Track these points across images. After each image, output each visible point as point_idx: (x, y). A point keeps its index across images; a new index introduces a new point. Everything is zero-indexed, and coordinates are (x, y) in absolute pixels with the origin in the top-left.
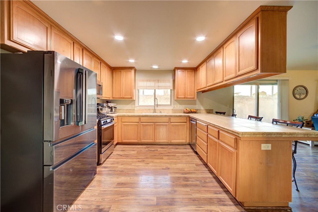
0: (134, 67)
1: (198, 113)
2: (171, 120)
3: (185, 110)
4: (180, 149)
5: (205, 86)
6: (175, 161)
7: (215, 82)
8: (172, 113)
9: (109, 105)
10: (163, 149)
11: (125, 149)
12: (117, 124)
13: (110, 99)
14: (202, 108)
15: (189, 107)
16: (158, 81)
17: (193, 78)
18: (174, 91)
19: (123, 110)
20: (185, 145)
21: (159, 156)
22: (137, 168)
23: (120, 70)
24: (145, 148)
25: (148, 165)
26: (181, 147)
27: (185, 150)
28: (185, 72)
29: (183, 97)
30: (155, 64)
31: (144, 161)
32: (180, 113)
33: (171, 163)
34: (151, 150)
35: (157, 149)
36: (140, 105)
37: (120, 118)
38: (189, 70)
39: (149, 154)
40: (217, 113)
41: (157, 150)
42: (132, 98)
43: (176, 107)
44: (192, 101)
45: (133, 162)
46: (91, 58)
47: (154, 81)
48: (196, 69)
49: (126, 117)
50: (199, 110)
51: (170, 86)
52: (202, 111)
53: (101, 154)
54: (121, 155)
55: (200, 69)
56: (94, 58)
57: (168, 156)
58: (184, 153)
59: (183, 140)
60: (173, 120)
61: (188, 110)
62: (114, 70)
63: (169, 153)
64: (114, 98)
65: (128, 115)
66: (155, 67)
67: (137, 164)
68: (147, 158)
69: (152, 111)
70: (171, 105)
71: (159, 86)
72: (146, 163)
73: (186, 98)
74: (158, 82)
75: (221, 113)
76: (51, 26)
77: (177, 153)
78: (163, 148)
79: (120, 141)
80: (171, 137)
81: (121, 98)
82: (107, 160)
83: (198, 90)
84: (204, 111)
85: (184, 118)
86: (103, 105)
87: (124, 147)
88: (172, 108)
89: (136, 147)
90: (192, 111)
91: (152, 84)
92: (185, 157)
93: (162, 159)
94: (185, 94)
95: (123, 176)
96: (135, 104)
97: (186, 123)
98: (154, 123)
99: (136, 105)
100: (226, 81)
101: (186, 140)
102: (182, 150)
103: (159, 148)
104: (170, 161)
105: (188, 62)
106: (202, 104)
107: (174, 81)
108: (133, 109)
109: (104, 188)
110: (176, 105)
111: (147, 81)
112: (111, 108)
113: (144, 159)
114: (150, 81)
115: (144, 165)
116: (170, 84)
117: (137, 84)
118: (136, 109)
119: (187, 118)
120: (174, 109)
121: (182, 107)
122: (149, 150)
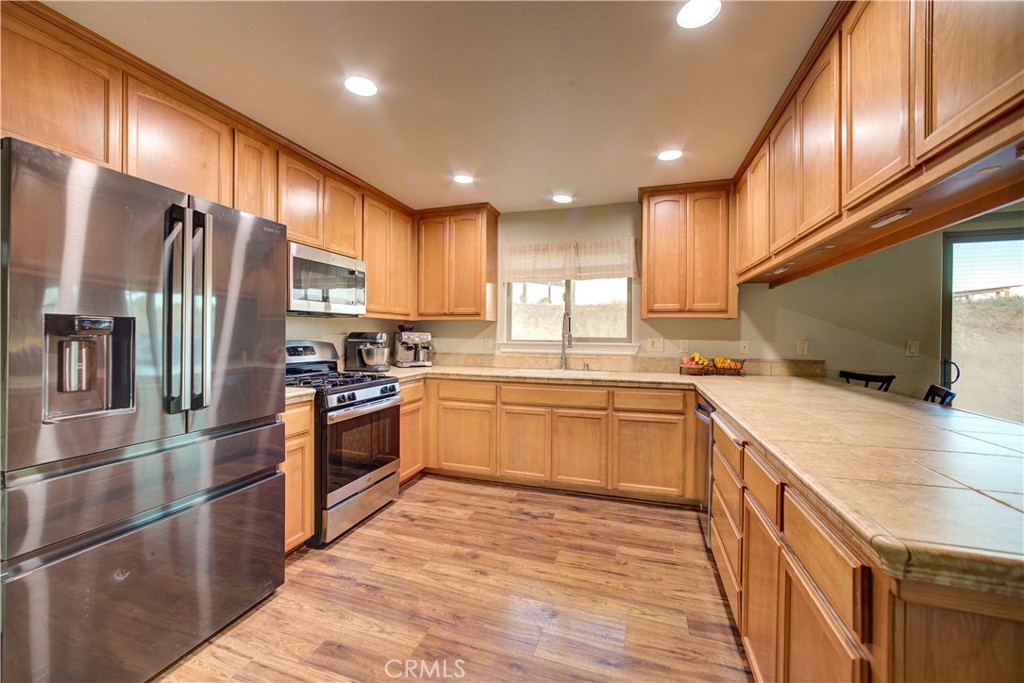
0: (487, 203)
1: (744, 375)
2: (616, 400)
3: (685, 360)
4: (647, 524)
5: (764, 254)
6: (600, 579)
7: (802, 229)
8: (634, 371)
9: (404, 340)
10: (575, 513)
11: (440, 495)
12: (421, 403)
13: (411, 318)
14: (769, 354)
15: (702, 350)
16: (577, 248)
17: (721, 226)
18: (640, 283)
19: (457, 357)
20: (681, 506)
21: (544, 542)
22: (432, 582)
23: (439, 219)
24: (511, 501)
25: (482, 579)
26: (656, 513)
27: (670, 532)
28: (681, 203)
29: (676, 306)
30: (564, 186)
31: (475, 556)
32: (665, 370)
33: (579, 588)
34: (526, 514)
35: (552, 511)
36: (513, 338)
37: (432, 384)
38: (699, 195)
39: (510, 529)
40: (847, 377)
41: (551, 516)
42: (478, 314)
43: (648, 347)
44: (719, 325)
45: (433, 553)
46: (318, 181)
47: (562, 248)
48: (736, 185)
49: (452, 383)
50: (751, 360)
51: (622, 267)
52: (766, 369)
53: (327, 509)
54: (413, 520)
55: (746, 180)
56: (331, 183)
57: (581, 548)
58: (656, 549)
59: (668, 486)
60: (623, 399)
61: (697, 360)
62: (421, 221)
63: (593, 536)
64: (420, 315)
65: (458, 375)
66: (563, 199)
67: (444, 569)
68: (494, 547)
69: (557, 362)
70: (629, 339)
71: (579, 269)
72: (478, 567)
73: (690, 311)
74: (577, 253)
75: (867, 379)
76: (125, 76)
77: (624, 544)
78: (577, 509)
79: (432, 464)
80: (615, 469)
81: (445, 314)
82: (359, 530)
83: (741, 275)
84: (780, 369)
85: (671, 394)
86: (375, 339)
87: (441, 489)
88: (634, 353)
89: (481, 492)
90: (719, 365)
91: (556, 261)
92: (654, 567)
93: (551, 559)
94: (682, 295)
95: (365, 612)
96: (494, 338)
97: (682, 417)
98: (549, 410)
99: (501, 338)
100: (853, 209)
101: (684, 488)
102: (654, 528)
103: (565, 507)
104: (579, 577)
105: (683, 160)
106: (769, 336)
107: (638, 244)
108: (488, 352)
109: (271, 653)
110: (649, 341)
111: (537, 249)
112: (415, 348)
113: (482, 547)
114: (546, 249)
115: (465, 576)
116: (627, 258)
117: (503, 264)
118: (497, 353)
119: (684, 396)
120: (642, 355)
121: (675, 349)
122: (521, 512)
